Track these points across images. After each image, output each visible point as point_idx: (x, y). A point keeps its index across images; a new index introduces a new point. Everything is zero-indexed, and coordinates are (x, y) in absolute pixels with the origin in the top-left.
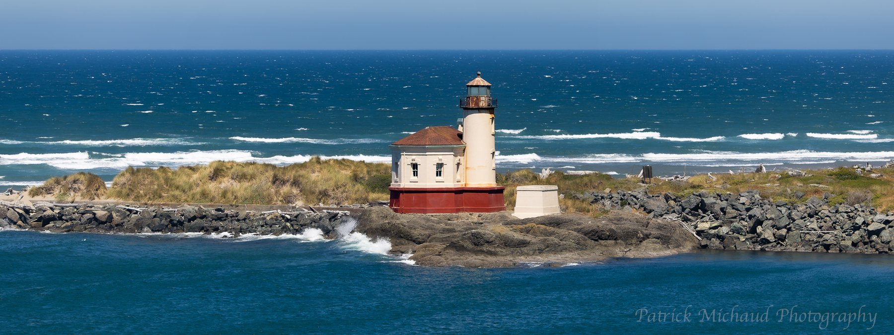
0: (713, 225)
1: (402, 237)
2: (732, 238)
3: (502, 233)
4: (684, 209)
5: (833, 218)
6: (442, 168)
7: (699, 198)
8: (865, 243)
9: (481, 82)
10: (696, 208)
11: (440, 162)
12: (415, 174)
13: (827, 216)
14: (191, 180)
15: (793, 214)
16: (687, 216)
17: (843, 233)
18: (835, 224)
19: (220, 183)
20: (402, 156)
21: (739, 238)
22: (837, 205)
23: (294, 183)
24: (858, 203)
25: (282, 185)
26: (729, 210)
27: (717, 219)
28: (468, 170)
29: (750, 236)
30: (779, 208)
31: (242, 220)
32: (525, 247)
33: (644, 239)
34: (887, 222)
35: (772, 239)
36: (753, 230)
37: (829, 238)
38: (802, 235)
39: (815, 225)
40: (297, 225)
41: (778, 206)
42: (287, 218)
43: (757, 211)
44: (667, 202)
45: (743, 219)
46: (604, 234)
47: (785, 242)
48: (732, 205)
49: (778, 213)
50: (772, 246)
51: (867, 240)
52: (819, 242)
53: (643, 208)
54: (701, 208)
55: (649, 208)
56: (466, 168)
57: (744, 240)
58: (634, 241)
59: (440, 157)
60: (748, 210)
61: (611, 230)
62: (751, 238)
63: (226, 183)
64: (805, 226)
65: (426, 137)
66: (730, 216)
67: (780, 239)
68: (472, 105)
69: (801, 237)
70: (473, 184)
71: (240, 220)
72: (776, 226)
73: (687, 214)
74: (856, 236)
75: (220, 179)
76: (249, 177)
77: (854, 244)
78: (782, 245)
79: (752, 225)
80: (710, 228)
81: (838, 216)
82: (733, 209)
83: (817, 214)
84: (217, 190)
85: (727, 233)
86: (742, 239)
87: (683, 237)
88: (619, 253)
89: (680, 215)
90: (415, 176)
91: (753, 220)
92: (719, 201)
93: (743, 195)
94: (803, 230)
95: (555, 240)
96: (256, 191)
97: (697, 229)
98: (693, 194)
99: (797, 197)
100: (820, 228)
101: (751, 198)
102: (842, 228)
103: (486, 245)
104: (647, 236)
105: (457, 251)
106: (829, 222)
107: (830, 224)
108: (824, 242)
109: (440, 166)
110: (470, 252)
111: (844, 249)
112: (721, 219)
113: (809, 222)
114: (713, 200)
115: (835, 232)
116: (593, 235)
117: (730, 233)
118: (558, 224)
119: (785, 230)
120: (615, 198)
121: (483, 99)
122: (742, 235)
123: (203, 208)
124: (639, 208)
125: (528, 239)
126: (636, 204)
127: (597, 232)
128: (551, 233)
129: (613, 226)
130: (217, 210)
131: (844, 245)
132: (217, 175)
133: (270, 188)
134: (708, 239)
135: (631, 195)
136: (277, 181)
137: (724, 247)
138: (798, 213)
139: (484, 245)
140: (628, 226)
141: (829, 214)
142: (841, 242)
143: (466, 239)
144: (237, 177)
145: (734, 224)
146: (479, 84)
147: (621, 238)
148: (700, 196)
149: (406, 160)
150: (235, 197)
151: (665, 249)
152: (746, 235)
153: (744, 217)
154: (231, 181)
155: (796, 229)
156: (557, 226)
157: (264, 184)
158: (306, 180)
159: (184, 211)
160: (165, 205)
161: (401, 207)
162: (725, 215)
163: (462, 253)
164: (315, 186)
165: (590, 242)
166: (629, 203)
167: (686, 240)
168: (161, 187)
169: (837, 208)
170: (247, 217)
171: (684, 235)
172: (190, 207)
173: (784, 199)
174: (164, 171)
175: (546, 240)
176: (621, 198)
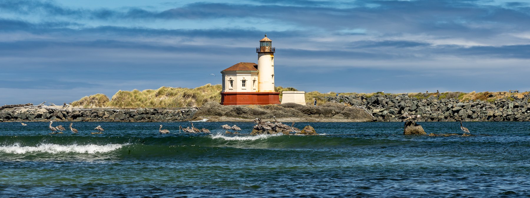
0: (381, 110)
1: (217, 115)
2: (388, 116)
3: (253, 108)
4: (368, 103)
5: (438, 105)
6: (245, 83)
8: (451, 117)
9: (267, 39)
10: (375, 102)
11: (244, 79)
12: (232, 85)
13: (435, 104)
14: (147, 97)
15: (419, 103)
16: (370, 106)
17: (442, 112)
19: (160, 98)
21: (391, 116)
23: (193, 97)
24: (452, 98)
26: (390, 103)
28: (260, 84)
29: (398, 115)
30: (413, 101)
31: (164, 114)
33: (335, 114)
34: (463, 106)
36: (400, 112)
37: (435, 115)
38: (422, 114)
40: (186, 115)
41: (413, 100)
43: (403, 103)
44: (362, 100)
45: (396, 107)
46: (313, 112)
48: (392, 101)
49: (412, 104)
51: (452, 115)
53: (350, 103)
54: (377, 103)
55: (352, 103)
56: (259, 83)
58: (329, 115)
59: (244, 77)
60: (399, 102)
61: (317, 109)
62: (398, 117)
63: (163, 98)
64: (425, 110)
65: (238, 67)
66: (390, 106)
68: (262, 51)
70: (262, 90)
72: (410, 110)
73: (370, 105)
74: (447, 114)
76: (174, 95)
77: (446, 118)
79: (399, 110)
80: (379, 112)
81: (441, 104)
82: (392, 102)
83: (431, 104)
84: (158, 101)
85: (387, 114)
86: (393, 116)
87: (364, 116)
88: (318, 120)
89: (367, 106)
90: (231, 86)
91: (400, 107)
92: (386, 99)
93: (399, 96)
94: (423, 111)
95: (281, 112)
96: (175, 101)
97: (373, 112)
98: (374, 96)
99: (425, 96)
100: (431, 110)
101: (403, 97)
102: (442, 110)
103: (243, 114)
104: (338, 113)
105: (227, 116)
106: (436, 107)
107: (436, 108)
108: (431, 117)
109: (244, 81)
110: (233, 117)
111: (440, 120)
112: (385, 107)
113: (427, 107)
114: (383, 98)
115: (439, 112)
116: (307, 112)
117: (388, 114)
118: (293, 107)
119: (414, 112)
120: (338, 99)
121: (267, 48)
122: (394, 115)
123: (148, 109)
124: (348, 103)
125: (266, 111)
126: (347, 101)
127: (310, 110)
128: (280, 109)
129: (320, 108)
130: (154, 110)
131: (440, 118)
132: (159, 94)
133: (181, 99)
134: (378, 117)
135: (346, 97)
136: (185, 96)
137: (384, 121)
138: (422, 103)
139: (242, 114)
140: (329, 108)
141: (437, 104)
142: (440, 117)
143: (233, 111)
144: (168, 95)
145: (391, 109)
146: (265, 40)
147: (323, 113)
148: (377, 97)
149: (227, 78)
150: (165, 104)
151: (345, 119)
152: (396, 115)
153: (396, 106)
154: (165, 97)
155: (419, 111)
156: (292, 108)
157: (179, 97)
158: (199, 95)
159: (139, 111)
160: (132, 109)
161: (225, 102)
162: (387, 105)
163: (229, 117)
164: (202, 98)
165: (301, 114)
166: (344, 101)
167: (366, 117)
168: (132, 100)
169: (441, 100)
170: (167, 113)
171: (365, 115)
172: (142, 109)
173: (418, 97)
174: (135, 93)
175: (275, 112)
176: (341, 99)
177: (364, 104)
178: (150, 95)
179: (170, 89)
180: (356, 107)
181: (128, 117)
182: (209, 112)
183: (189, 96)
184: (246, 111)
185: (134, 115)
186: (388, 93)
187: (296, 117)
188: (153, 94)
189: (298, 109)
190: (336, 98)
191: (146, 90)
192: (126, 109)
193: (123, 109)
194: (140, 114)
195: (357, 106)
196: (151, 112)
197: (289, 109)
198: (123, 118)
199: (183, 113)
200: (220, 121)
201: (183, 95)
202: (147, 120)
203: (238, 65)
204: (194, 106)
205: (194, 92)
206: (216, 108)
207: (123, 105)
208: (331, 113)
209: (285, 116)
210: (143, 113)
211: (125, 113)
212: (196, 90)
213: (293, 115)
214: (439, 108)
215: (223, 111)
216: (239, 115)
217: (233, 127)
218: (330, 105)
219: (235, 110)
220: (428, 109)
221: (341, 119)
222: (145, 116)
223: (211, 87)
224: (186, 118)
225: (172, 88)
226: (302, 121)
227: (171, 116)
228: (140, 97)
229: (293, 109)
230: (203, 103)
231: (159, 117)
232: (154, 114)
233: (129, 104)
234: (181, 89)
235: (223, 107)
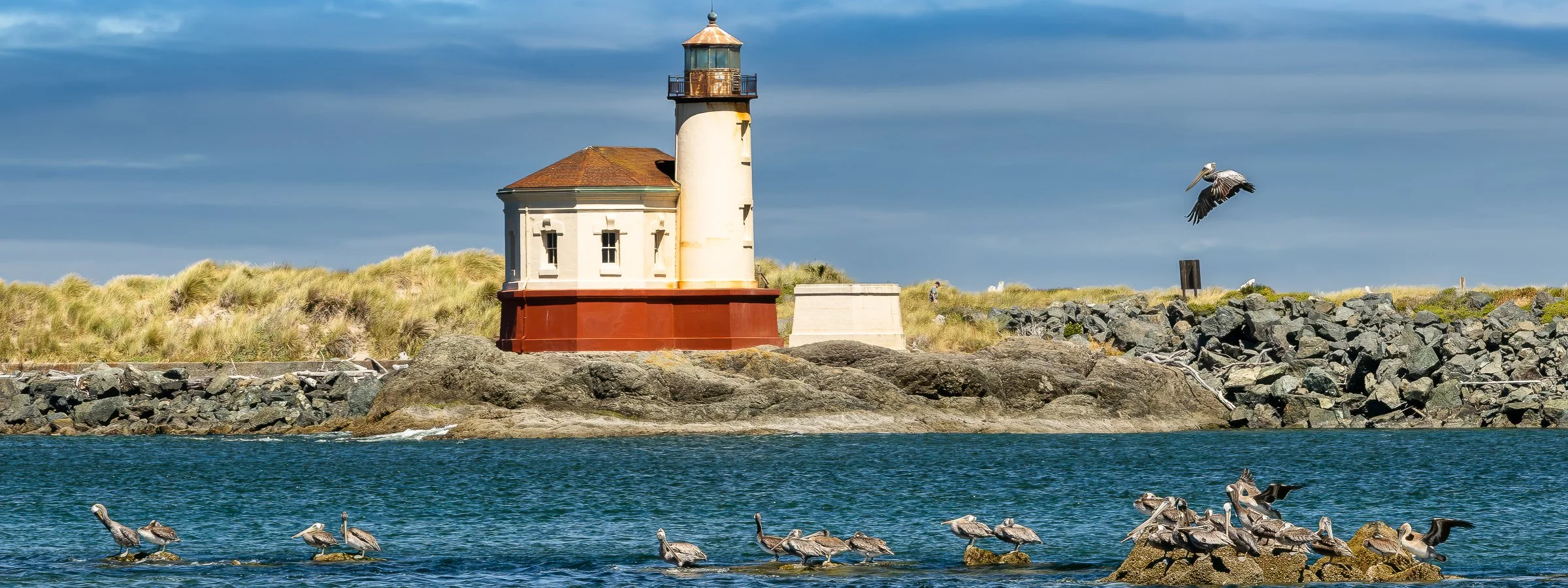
0: (1265, 374)
1: (485, 399)
2: (1302, 401)
3: (668, 369)
4: (1203, 340)
5: (1541, 350)
6: (617, 244)
7: (1241, 311)
9: (717, 36)
10: (1234, 336)
11: (611, 228)
12: (552, 256)
13: (1527, 345)
14: (131, 312)
15: (1448, 341)
16: (1211, 354)
17: (1559, 383)
18: (1545, 363)
19: (193, 315)
20: (522, 216)
21: (1318, 403)
22: (1555, 320)
23: (354, 310)
25: (327, 315)
26: (1308, 337)
27: (1278, 360)
28: (685, 250)
29: (1347, 397)
30: (1420, 330)
31: (215, 395)
32: (720, 401)
33: (1055, 394)
35: (1393, 401)
36: (1356, 384)
37: (1525, 396)
38: (1465, 390)
39: (1496, 368)
40: (324, 397)
41: (1418, 325)
42: (309, 386)
43: (1369, 341)
44: (1173, 323)
45: (1338, 359)
46: (952, 383)
47: (1425, 410)
48: (1317, 328)
49: (1416, 341)
50: (1393, 418)
52: (1501, 406)
53: (1113, 340)
54: (1244, 337)
55: (1125, 339)
56: (682, 244)
57: (1330, 405)
58: (1028, 401)
59: (611, 216)
60: (1351, 336)
61: (968, 373)
62: (1349, 403)
63: (205, 316)
64: (1476, 371)
65: (580, 169)
66: (1309, 351)
67: (1414, 403)
68: (694, 91)
69: (1461, 396)
70: (697, 282)
71: (210, 395)
72: (1407, 371)
73: (1212, 350)
75: (193, 306)
76: (258, 301)
78: (1418, 416)
79: (1353, 371)
80: (1258, 382)
81: (1554, 343)
82: (1318, 334)
83: (1505, 342)
84: (182, 331)
85: (1293, 391)
86: (1327, 403)
87: (1186, 403)
88: (974, 423)
89: (1197, 353)
90: (550, 261)
91: (1358, 360)
92: (1287, 318)
93: (1351, 304)
94: (1468, 379)
95: (801, 385)
96: (266, 330)
97: (1227, 384)
98: (1230, 304)
99: (1473, 306)
100: (1509, 373)
101: (1368, 310)
102: (1559, 373)
103: (624, 395)
104: (1065, 389)
105: (547, 409)
106: (1531, 358)
107: (1532, 362)
108: (1511, 406)
109: (610, 238)
110: (578, 410)
111: (1552, 420)
112: (1286, 360)
113: (1486, 360)
114: (1272, 316)
115: (1543, 383)
116: (923, 384)
117: (1303, 391)
118: (851, 362)
119: (1427, 381)
120: (1056, 320)
121: (719, 76)
122: (1328, 394)
123: (139, 372)
124: (1107, 340)
125: (731, 383)
126: (1100, 331)
127: (934, 376)
128: (797, 373)
129: (983, 364)
130: (167, 375)
131: (1554, 411)
132: (188, 296)
133: (298, 323)
134: (1250, 406)
135: (1094, 312)
136: (313, 305)
137: (1283, 424)
138: (1462, 340)
139: (618, 395)
140: (1022, 364)
141: (1534, 341)
142: (1550, 404)
143: (574, 382)
144: (233, 300)
145: (1313, 370)
146: (709, 41)
147: (995, 392)
148: (1245, 308)
149: (531, 223)
150: (218, 345)
151: (1102, 416)
152: (1338, 396)
153: (1339, 353)
154: (218, 311)
155: (1452, 377)
156: (848, 364)
157: (287, 314)
158: (379, 303)
159: (94, 379)
160: (57, 368)
161: (519, 337)
162: (1296, 349)
163: (558, 413)
164: (398, 314)
165: (895, 394)
166: (1086, 331)
167: (1193, 409)
168: (59, 328)
169: (1554, 326)
170: (230, 388)
171: (1191, 400)
172: (110, 369)
173: (1439, 310)
174: (73, 291)
175: (775, 384)
176: (1070, 319)
177: (1184, 346)
178: (145, 303)
179: (238, 271)
180: (1148, 358)
181: (44, 407)
182: (446, 386)
183: (331, 307)
184: (636, 384)
185: (73, 402)
186: (1293, 291)
187: (873, 410)
188: (157, 296)
189: (880, 373)
190: (1049, 317)
191: (123, 278)
192: (31, 369)
193: (12, 368)
194: (100, 397)
195: (1153, 356)
196: (153, 385)
197: (837, 371)
198: (17, 416)
199: (310, 389)
200: (516, 433)
201: (303, 303)
202: (139, 423)
203: (580, 157)
204: (361, 355)
205: (357, 287)
206: (480, 365)
207: (13, 351)
208: (1037, 388)
209: (821, 406)
210: (113, 392)
211: (26, 391)
212: (367, 277)
213: (861, 402)
214: (1544, 360)
215: (514, 379)
216: (604, 403)
217: (1002, 526)
218: (1025, 352)
219: (584, 380)
220: (1493, 365)
221: (1086, 417)
222: (124, 402)
223: (439, 261)
224: (328, 415)
225: (245, 265)
226: (903, 430)
227: (253, 406)
228: (98, 312)
229: (857, 372)
230: (405, 339)
231: (192, 410)
232: (166, 393)
233: (46, 346)
234: (293, 273)
235: (512, 360)
